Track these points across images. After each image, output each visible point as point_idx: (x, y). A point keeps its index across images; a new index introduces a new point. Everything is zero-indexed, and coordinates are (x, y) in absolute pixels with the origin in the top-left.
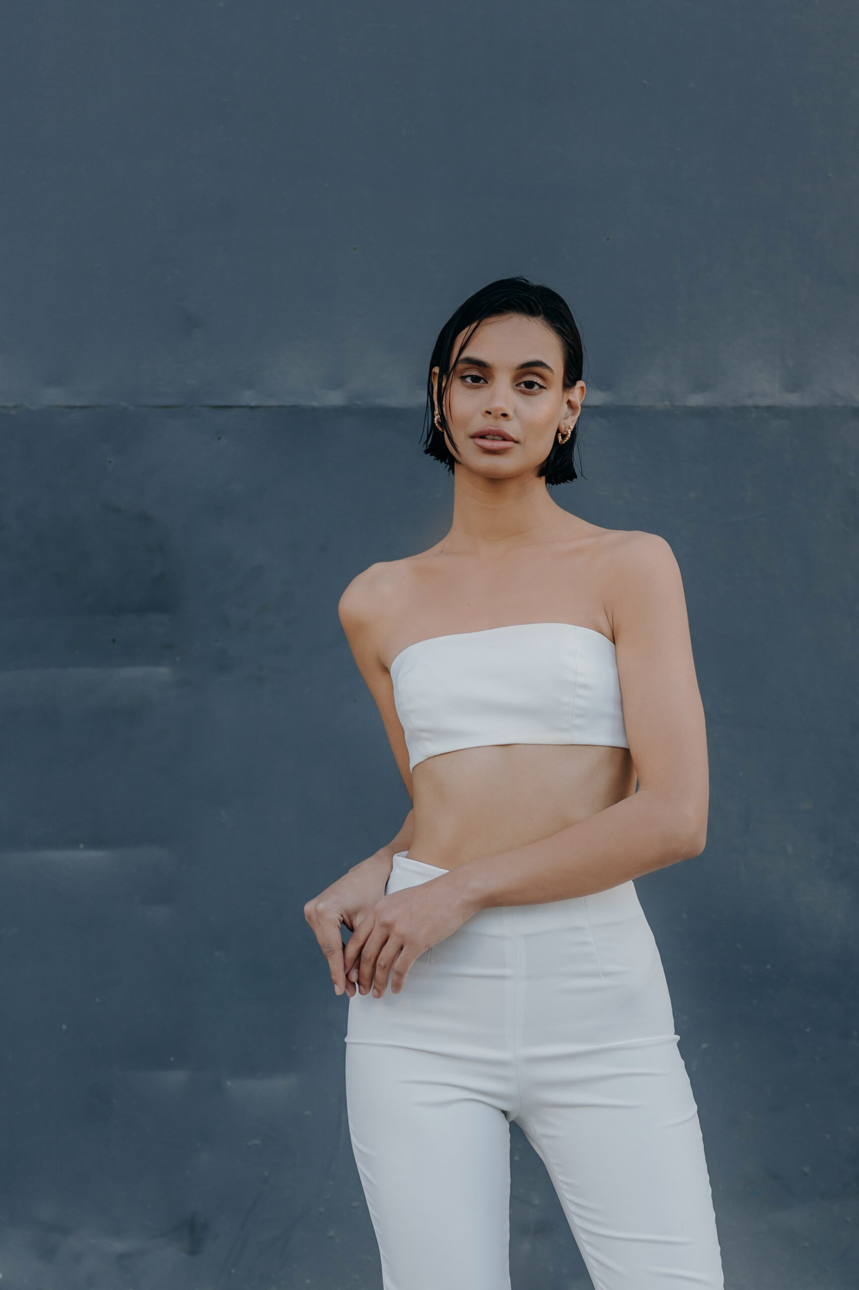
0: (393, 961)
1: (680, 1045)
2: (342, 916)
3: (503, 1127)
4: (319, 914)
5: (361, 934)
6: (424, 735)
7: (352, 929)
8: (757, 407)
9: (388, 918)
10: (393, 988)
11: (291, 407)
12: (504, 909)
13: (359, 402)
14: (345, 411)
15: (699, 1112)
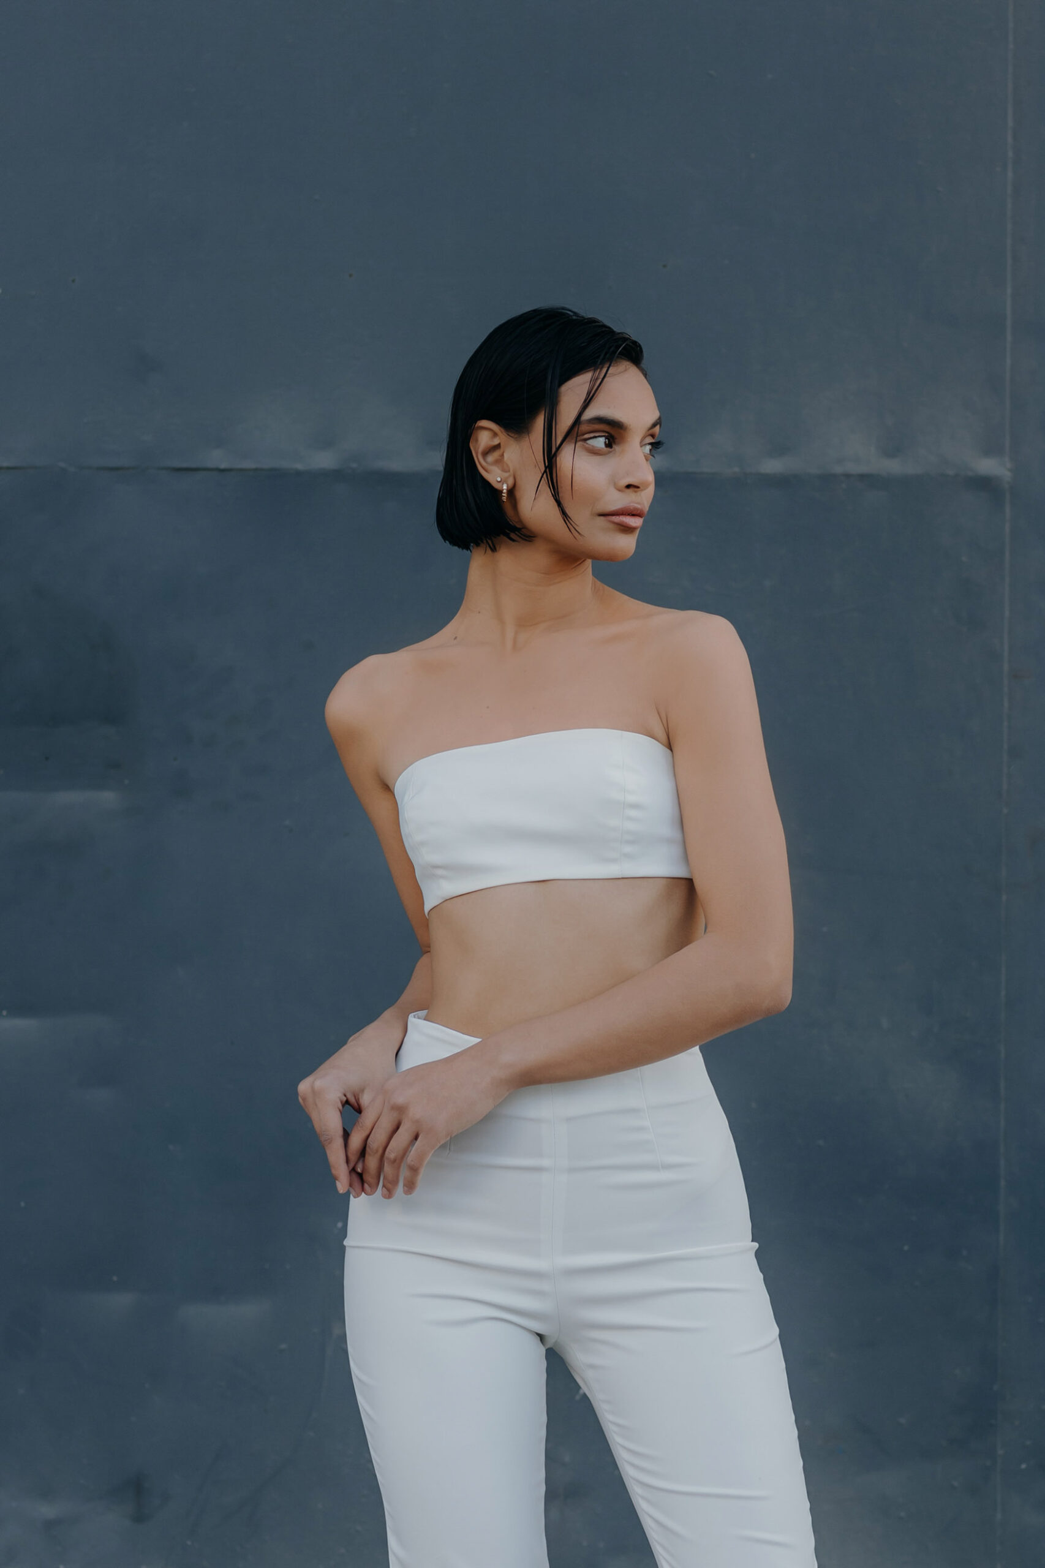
0: (405, 1152)
1: (758, 1254)
2: (345, 1096)
3: (536, 1356)
4: (314, 1092)
5: (368, 1118)
6: (440, 872)
7: (359, 1110)
8: (848, 476)
9: (400, 1100)
10: (406, 1188)
11: (271, 470)
12: (543, 1086)
13: (354, 465)
14: (336, 475)
15: (782, 1337)
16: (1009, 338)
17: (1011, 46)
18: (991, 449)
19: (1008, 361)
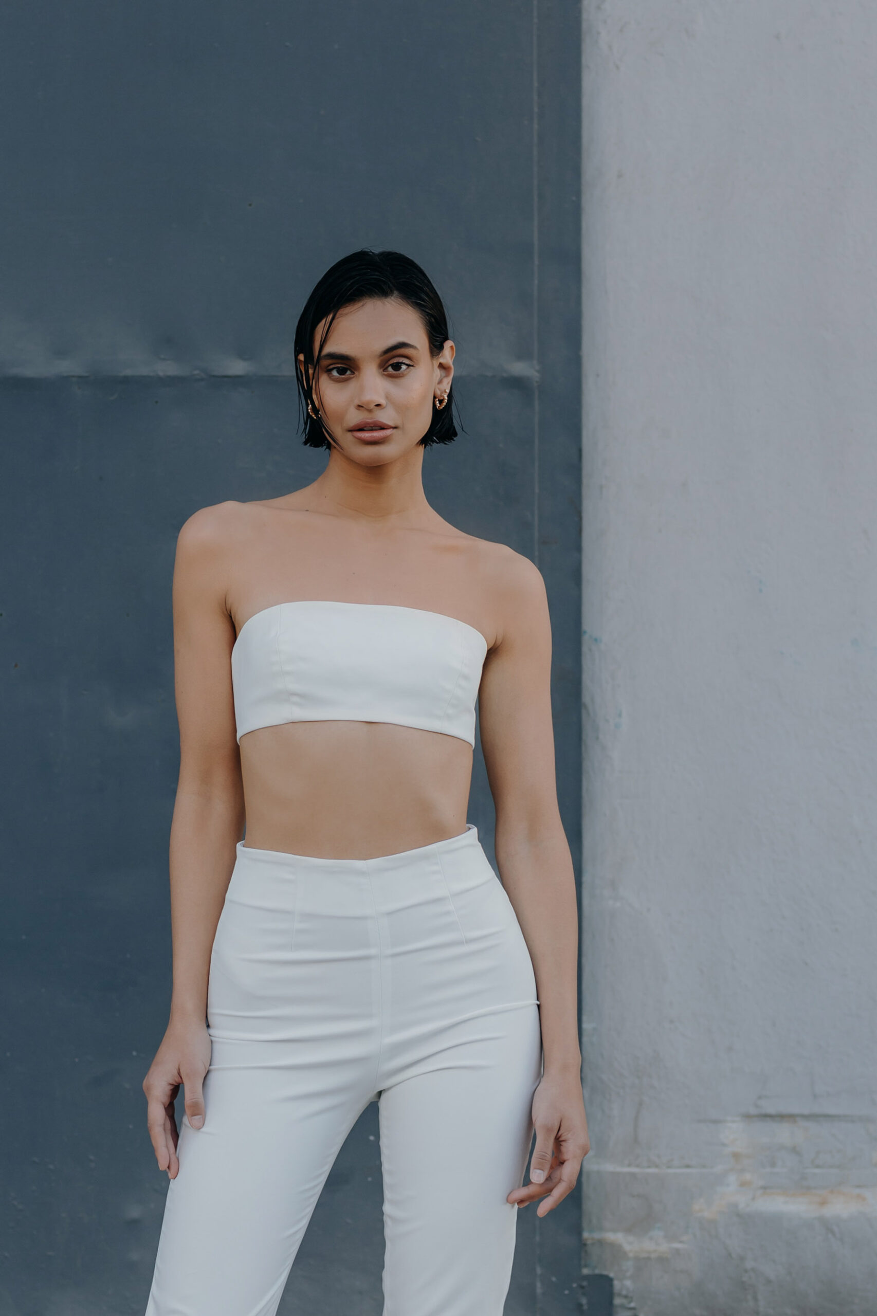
16: (536, 262)
17: (536, 20)
18: (523, 354)
19: (536, 282)
